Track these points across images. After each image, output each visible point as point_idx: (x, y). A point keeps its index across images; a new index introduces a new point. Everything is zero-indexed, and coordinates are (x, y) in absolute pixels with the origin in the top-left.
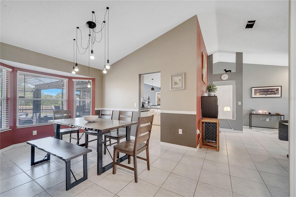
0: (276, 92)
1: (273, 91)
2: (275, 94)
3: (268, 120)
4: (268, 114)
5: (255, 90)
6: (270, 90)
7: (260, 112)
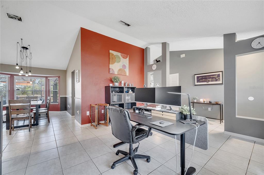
0: (217, 78)
1: (214, 78)
2: (216, 80)
3: (210, 109)
4: (208, 103)
5: (197, 77)
6: (211, 77)
7: (202, 100)
